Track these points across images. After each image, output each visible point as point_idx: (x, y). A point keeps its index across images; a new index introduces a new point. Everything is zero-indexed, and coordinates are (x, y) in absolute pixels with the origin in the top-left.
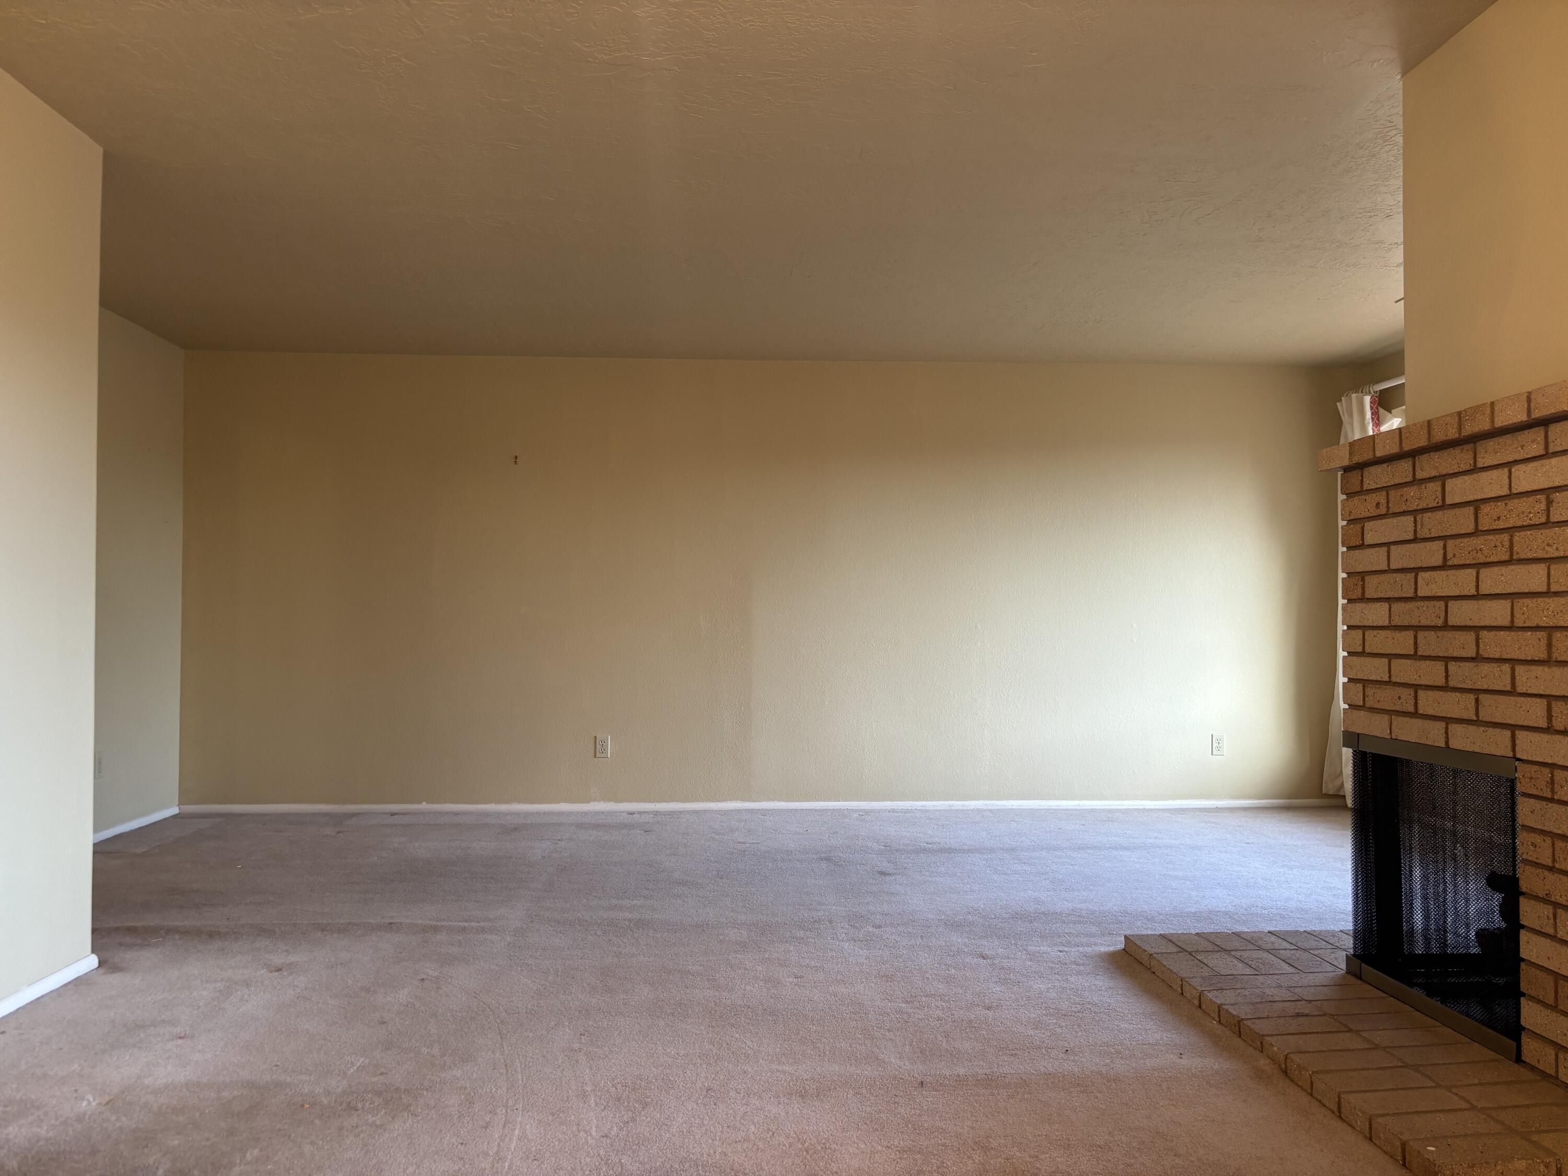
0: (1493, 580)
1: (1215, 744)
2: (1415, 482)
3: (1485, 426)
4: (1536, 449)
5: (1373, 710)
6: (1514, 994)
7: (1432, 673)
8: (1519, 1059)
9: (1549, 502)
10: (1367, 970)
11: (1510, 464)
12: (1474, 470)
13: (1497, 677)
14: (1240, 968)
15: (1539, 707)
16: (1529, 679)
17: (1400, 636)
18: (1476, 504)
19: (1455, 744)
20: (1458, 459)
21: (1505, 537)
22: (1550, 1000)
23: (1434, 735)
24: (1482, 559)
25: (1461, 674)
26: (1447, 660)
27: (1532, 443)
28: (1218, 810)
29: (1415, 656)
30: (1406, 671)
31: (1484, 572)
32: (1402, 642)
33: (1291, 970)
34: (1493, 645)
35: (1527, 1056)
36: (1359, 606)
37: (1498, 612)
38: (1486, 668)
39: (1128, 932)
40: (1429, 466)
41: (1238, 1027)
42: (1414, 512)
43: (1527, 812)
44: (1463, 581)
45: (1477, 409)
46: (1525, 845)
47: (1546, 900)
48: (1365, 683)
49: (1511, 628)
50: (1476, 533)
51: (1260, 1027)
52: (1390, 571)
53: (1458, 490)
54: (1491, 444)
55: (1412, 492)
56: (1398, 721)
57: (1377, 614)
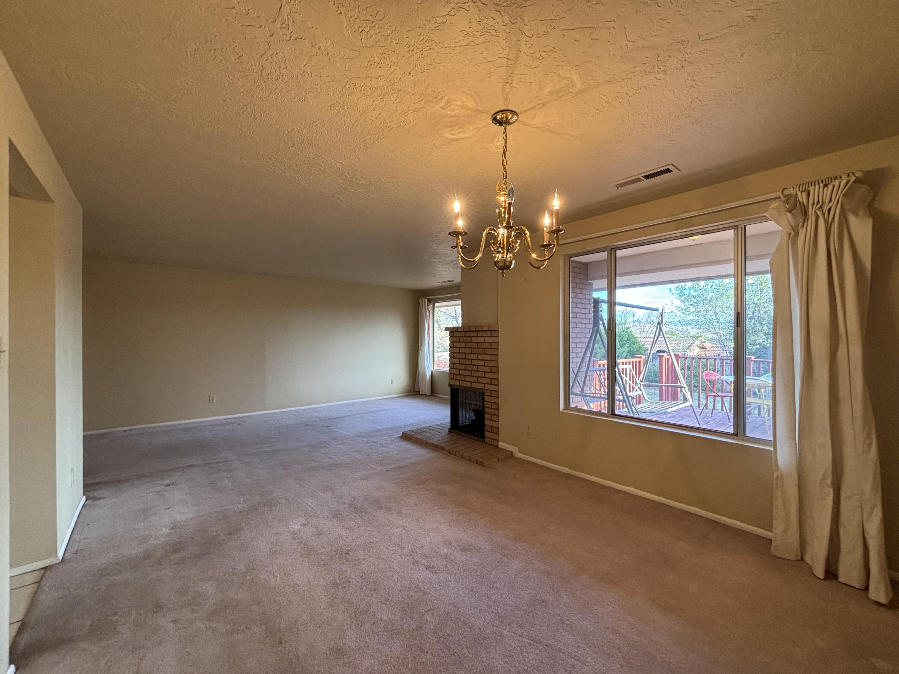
0: (480, 357)
1: (392, 382)
2: (465, 336)
3: (481, 329)
4: (489, 335)
5: (456, 380)
6: (484, 431)
7: (469, 373)
8: (485, 442)
9: (491, 345)
10: (453, 431)
11: (484, 337)
12: (477, 336)
13: (482, 374)
14: (430, 435)
15: (489, 380)
16: (487, 375)
17: (462, 366)
18: (478, 343)
19: (473, 386)
20: (475, 334)
21: (483, 349)
22: (490, 431)
23: (469, 385)
24: (478, 353)
25: (474, 374)
26: (471, 371)
27: (488, 334)
28: (396, 397)
29: (465, 370)
30: (463, 372)
31: (479, 355)
32: (463, 367)
33: (438, 433)
34: (480, 369)
35: (486, 441)
36: (452, 359)
37: (482, 363)
38: (479, 373)
39: (404, 431)
40: (468, 334)
41: (437, 446)
42: (465, 342)
43: (486, 398)
44: (475, 357)
45: (480, 326)
46: (486, 404)
47: (490, 414)
48: (454, 374)
49: (484, 366)
50: (478, 348)
51: (442, 445)
52: (459, 353)
53: (474, 340)
54: (481, 332)
55: (465, 338)
56: (461, 382)
57: (457, 361)
